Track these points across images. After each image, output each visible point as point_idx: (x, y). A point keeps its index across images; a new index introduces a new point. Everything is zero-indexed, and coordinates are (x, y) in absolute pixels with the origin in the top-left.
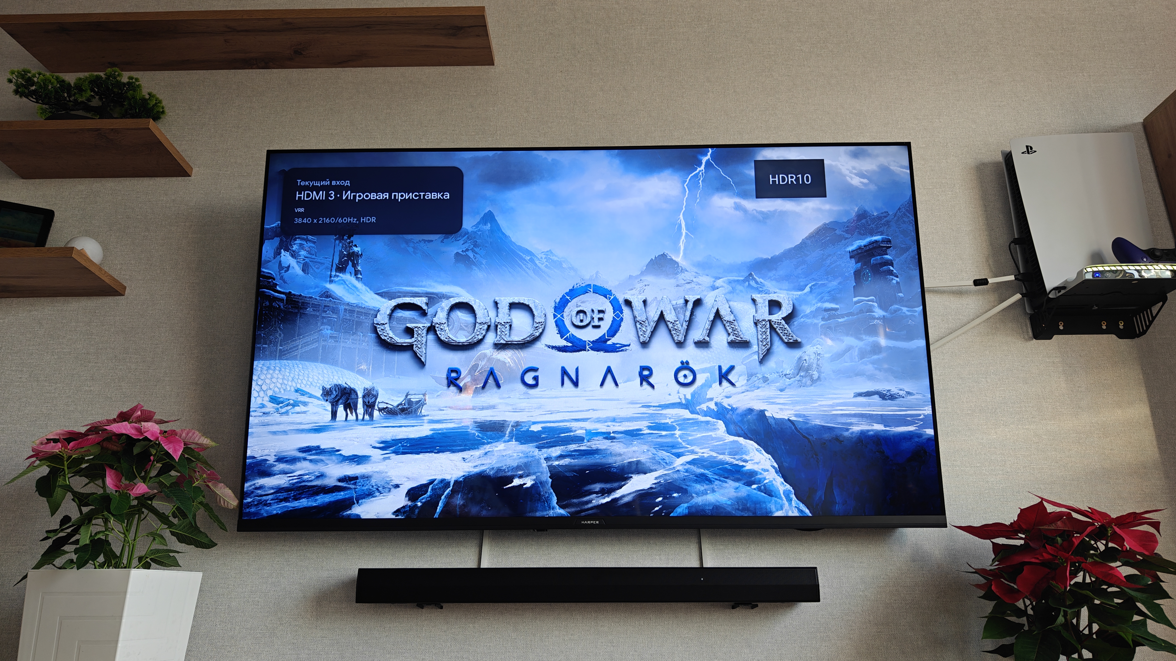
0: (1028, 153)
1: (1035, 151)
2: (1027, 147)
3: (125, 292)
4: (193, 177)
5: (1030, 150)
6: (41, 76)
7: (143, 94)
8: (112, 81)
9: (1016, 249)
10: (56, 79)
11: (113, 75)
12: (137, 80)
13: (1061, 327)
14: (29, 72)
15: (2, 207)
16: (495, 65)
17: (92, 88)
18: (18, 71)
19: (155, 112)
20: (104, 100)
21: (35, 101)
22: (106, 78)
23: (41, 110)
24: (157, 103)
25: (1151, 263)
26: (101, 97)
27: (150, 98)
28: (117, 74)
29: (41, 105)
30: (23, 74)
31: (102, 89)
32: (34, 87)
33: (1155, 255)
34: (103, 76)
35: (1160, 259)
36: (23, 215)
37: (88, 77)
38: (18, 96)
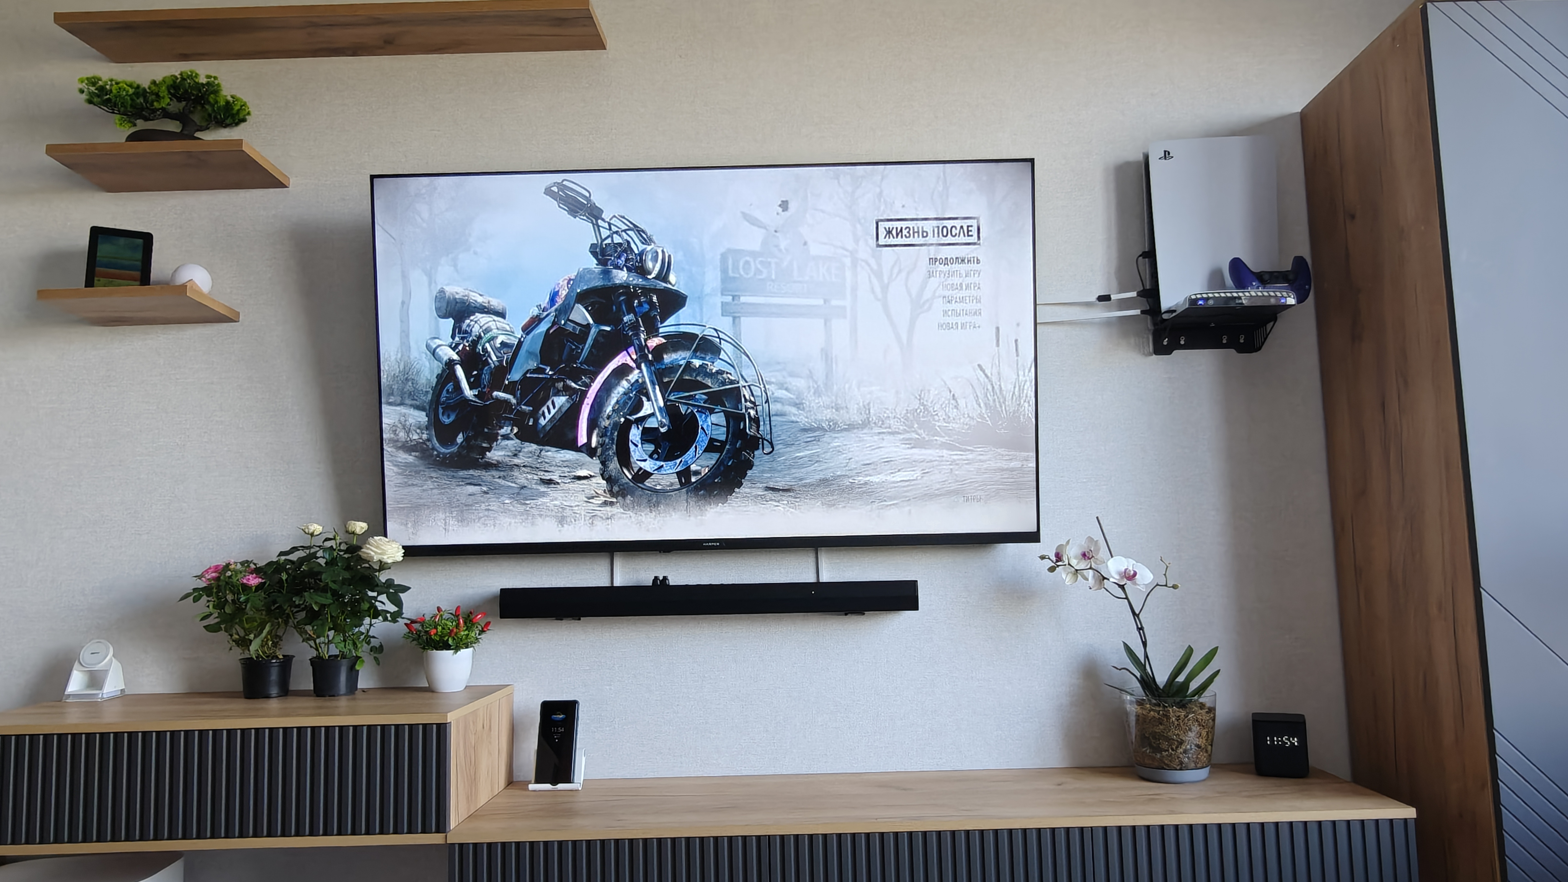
0: (1165, 159)
1: (1172, 157)
2: (1165, 152)
3: (238, 318)
4: (290, 189)
5: (1167, 156)
6: (114, 83)
7: (226, 96)
8: (190, 83)
9: (1145, 263)
10: (131, 86)
11: (190, 77)
12: (215, 78)
13: (1182, 342)
14: (100, 79)
15: (97, 233)
16: (607, 47)
17: (170, 93)
18: (87, 79)
19: (241, 116)
20: (184, 103)
21: (111, 111)
22: (183, 79)
23: (119, 120)
24: (241, 106)
25: (1258, 288)
26: (179, 100)
27: (234, 101)
28: (194, 75)
29: (118, 116)
30: (93, 81)
31: (180, 93)
32: (108, 96)
33: (1265, 279)
34: (179, 76)
35: (1268, 283)
36: (122, 241)
37: (164, 81)
38: (92, 105)
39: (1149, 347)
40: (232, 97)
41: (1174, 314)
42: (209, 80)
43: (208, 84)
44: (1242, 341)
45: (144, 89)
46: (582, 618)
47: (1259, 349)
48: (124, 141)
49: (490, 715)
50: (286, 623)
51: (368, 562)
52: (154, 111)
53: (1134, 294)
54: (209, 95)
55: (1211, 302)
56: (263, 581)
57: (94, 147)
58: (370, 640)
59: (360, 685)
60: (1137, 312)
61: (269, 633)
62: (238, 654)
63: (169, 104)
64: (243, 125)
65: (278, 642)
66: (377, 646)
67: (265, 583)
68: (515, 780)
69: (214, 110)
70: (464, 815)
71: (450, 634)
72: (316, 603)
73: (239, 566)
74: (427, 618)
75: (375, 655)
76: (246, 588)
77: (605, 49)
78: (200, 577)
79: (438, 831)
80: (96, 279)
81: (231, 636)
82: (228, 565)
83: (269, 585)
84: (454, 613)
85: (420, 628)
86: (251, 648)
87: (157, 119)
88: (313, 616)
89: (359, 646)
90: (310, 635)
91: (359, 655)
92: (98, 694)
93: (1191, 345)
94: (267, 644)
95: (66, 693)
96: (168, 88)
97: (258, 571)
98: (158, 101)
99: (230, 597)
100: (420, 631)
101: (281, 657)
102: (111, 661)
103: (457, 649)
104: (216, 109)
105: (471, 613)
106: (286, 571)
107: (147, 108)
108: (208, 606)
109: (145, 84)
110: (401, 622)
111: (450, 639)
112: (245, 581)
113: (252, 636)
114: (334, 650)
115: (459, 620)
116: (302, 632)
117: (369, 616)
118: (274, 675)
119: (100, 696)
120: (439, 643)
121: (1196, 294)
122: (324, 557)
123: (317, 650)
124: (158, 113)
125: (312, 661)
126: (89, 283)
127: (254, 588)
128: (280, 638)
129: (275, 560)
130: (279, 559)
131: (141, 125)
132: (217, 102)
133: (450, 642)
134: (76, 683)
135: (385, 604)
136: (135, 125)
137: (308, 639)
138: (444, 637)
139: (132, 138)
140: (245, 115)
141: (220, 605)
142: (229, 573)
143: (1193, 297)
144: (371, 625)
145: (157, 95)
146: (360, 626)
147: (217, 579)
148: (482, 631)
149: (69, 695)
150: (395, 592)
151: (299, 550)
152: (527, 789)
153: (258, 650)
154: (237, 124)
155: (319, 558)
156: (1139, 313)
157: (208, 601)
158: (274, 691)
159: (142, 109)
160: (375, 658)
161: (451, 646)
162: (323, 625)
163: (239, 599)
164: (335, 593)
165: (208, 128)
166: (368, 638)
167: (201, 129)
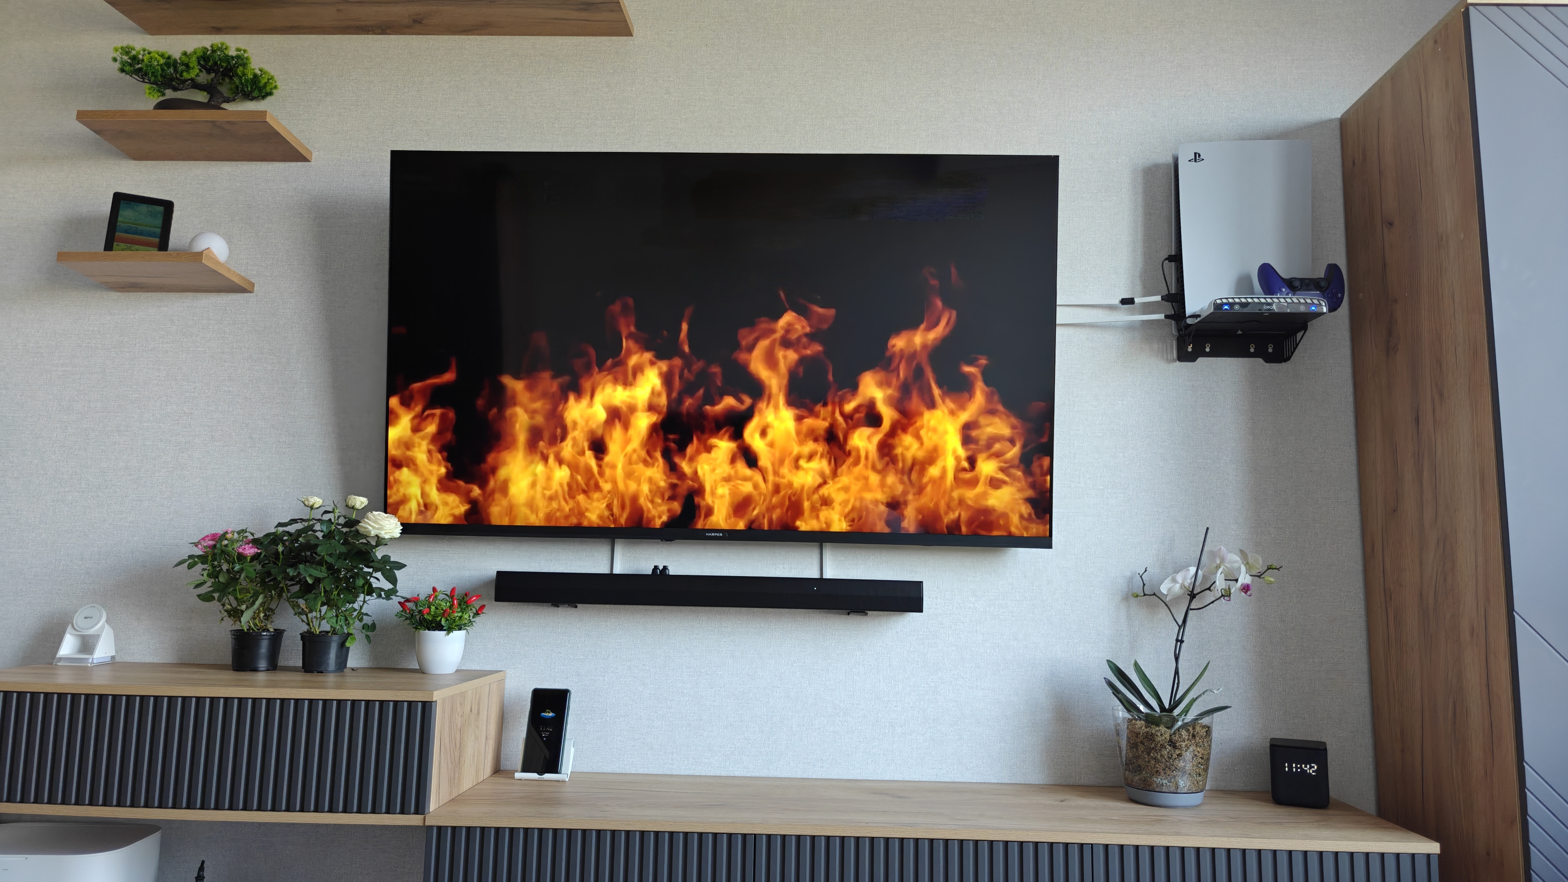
0: (1196, 161)
1: (1203, 160)
2: (1195, 154)
3: (253, 289)
4: (312, 163)
5: (1197, 158)
6: (146, 52)
7: (254, 69)
8: (220, 55)
9: (1170, 267)
10: (162, 56)
11: (219, 49)
12: (245, 51)
13: (1208, 350)
14: (133, 49)
15: (120, 199)
16: (634, 35)
17: (199, 63)
18: (122, 48)
19: (268, 89)
20: (213, 75)
21: (142, 80)
22: (214, 51)
23: (149, 89)
24: (269, 79)
25: (1287, 294)
26: (209, 72)
27: (261, 75)
28: (224, 47)
29: (148, 86)
30: (126, 51)
31: (210, 64)
32: (140, 66)
33: (1294, 285)
34: (210, 48)
35: (1299, 290)
36: (144, 208)
37: (195, 52)
38: (123, 74)
39: (1173, 354)
40: (261, 70)
41: (1199, 319)
42: (239, 53)
43: (238, 57)
44: (1270, 350)
45: (175, 60)
46: (579, 605)
47: (1288, 359)
48: (152, 109)
49: (479, 700)
50: (280, 596)
51: (365, 536)
52: (184, 81)
53: (1158, 298)
54: (238, 67)
55: (1237, 307)
56: (259, 551)
57: (123, 113)
58: (362, 617)
59: (351, 663)
60: (1161, 316)
61: (263, 604)
62: (229, 625)
63: (197, 75)
64: (269, 98)
65: (269, 615)
66: (370, 625)
67: (261, 553)
68: (501, 769)
69: (241, 83)
70: (445, 798)
71: (443, 615)
72: (310, 576)
73: (236, 536)
74: (422, 597)
75: (368, 633)
76: (241, 557)
77: (631, 35)
78: (196, 545)
79: (417, 812)
80: (115, 243)
81: (223, 605)
82: (226, 533)
83: (265, 556)
84: (449, 594)
85: (414, 608)
86: (242, 619)
87: (186, 89)
88: (307, 589)
89: (351, 622)
90: (303, 609)
91: (351, 632)
92: (88, 659)
93: (1215, 353)
94: (258, 615)
95: (57, 656)
96: (199, 59)
97: (256, 542)
98: (187, 71)
99: (225, 567)
100: (413, 610)
101: (271, 630)
102: (103, 628)
103: (450, 630)
104: (243, 81)
105: (466, 595)
106: (283, 542)
107: (177, 78)
108: (203, 575)
109: (177, 55)
110: (395, 600)
111: (443, 619)
112: (241, 550)
113: (243, 607)
114: (326, 626)
115: (453, 602)
116: (295, 606)
117: (363, 593)
118: (264, 647)
119: (90, 661)
120: (431, 623)
121: (1221, 299)
122: (322, 531)
123: (308, 624)
124: (187, 83)
125: (303, 636)
126: (108, 247)
127: (249, 559)
128: (272, 611)
129: (273, 530)
130: (277, 530)
131: (170, 94)
132: (244, 75)
133: (443, 622)
134: (68, 647)
135: (380, 582)
136: (164, 95)
137: (300, 614)
138: (438, 617)
139: (161, 106)
140: (271, 89)
141: (214, 575)
142: (226, 542)
143: (1219, 301)
144: (364, 602)
145: (187, 65)
146: (354, 603)
147: (214, 547)
148: (477, 614)
149: (60, 659)
150: (390, 569)
151: (298, 523)
152: (513, 778)
153: (248, 622)
154: (264, 97)
155: (317, 531)
156: (1163, 318)
157: (204, 570)
158: (263, 664)
159: (172, 79)
160: (367, 637)
161: (443, 626)
162: (316, 598)
163: (233, 568)
164: (330, 567)
165: (234, 100)
166: (361, 616)
167: (228, 101)
